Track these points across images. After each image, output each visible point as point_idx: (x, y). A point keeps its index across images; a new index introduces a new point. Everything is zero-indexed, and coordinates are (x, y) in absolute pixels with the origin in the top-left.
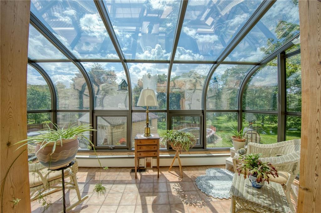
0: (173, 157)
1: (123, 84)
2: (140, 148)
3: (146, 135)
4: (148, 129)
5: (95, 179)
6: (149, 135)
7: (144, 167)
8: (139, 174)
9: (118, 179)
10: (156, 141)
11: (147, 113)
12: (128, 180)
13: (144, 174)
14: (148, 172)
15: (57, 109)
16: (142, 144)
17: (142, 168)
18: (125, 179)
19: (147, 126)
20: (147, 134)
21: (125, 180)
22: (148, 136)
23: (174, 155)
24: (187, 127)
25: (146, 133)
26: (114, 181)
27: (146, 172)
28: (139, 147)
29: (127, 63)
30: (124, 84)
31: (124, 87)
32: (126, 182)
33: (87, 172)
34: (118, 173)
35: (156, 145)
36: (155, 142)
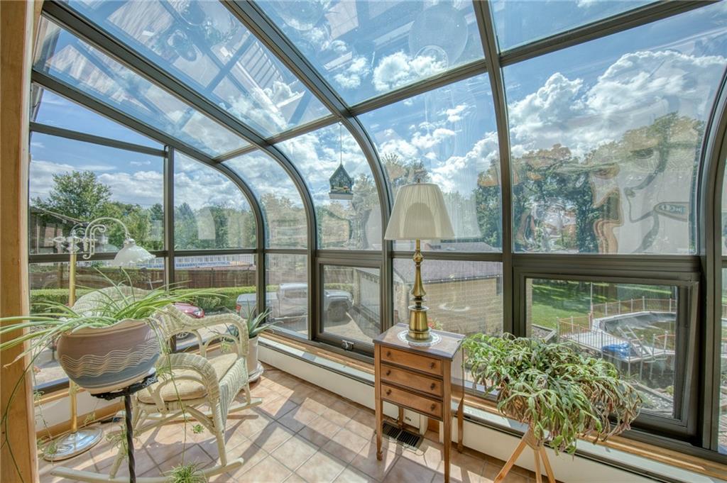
0: (518, 435)
1: (337, 179)
2: (388, 374)
3: (413, 335)
4: (421, 316)
5: (295, 417)
6: (421, 336)
7: (418, 430)
8: (395, 445)
9: (336, 439)
10: (438, 363)
11: (418, 263)
12: (357, 455)
13: (409, 452)
14: (424, 450)
15: (267, 248)
16: (392, 359)
17: (413, 431)
18: (352, 449)
19: (419, 307)
20: (417, 331)
21: (351, 451)
22: (417, 339)
23: (524, 429)
24: (647, 308)
25: (413, 327)
26: (327, 441)
27: (419, 452)
28: (386, 368)
29: (358, 117)
30: (342, 178)
31: (341, 185)
32: (350, 458)
33: (293, 389)
34: (347, 419)
35: (440, 378)
36: (433, 365)
